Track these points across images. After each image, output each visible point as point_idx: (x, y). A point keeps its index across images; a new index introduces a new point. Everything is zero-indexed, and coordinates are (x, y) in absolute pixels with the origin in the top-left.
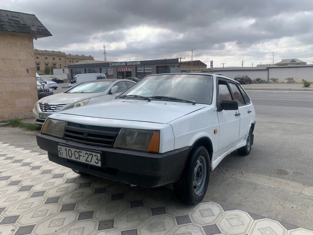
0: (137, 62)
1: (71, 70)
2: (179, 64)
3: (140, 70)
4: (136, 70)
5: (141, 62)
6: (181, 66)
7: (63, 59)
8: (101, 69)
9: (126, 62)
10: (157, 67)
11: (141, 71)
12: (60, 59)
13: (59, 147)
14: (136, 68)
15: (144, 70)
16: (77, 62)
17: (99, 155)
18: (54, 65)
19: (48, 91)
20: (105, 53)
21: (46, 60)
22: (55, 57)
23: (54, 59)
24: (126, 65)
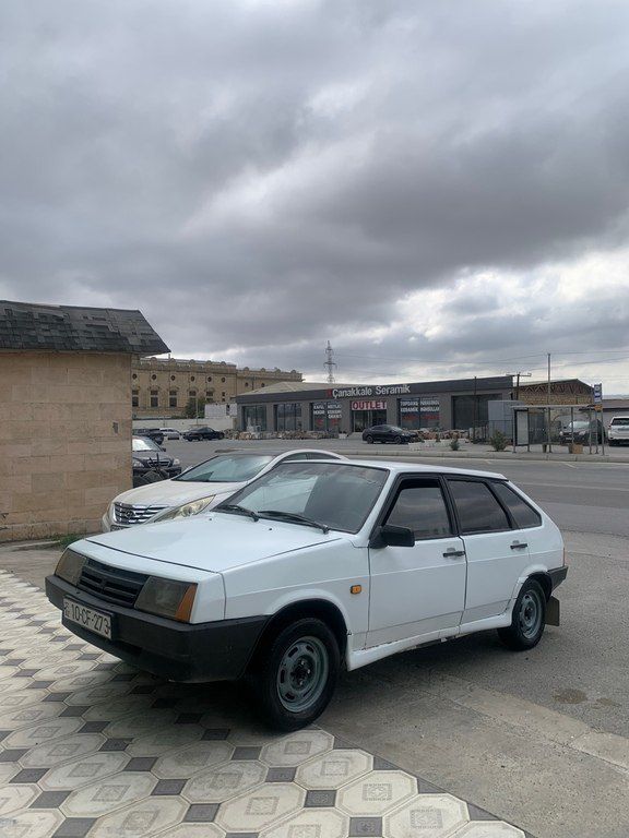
0: (401, 385)
1: (244, 408)
2: (513, 391)
3: (408, 407)
4: (399, 407)
5: (411, 386)
6: (521, 395)
7: (230, 379)
8: (312, 405)
9: (373, 388)
10: (453, 397)
11: (413, 410)
12: (223, 380)
13: (65, 600)
14: (399, 400)
15: (420, 406)
16: (263, 385)
17: (109, 619)
18: (209, 393)
19: (171, 465)
20: (330, 363)
21: (193, 384)
22: (212, 376)
23: (210, 379)
24: (373, 394)
